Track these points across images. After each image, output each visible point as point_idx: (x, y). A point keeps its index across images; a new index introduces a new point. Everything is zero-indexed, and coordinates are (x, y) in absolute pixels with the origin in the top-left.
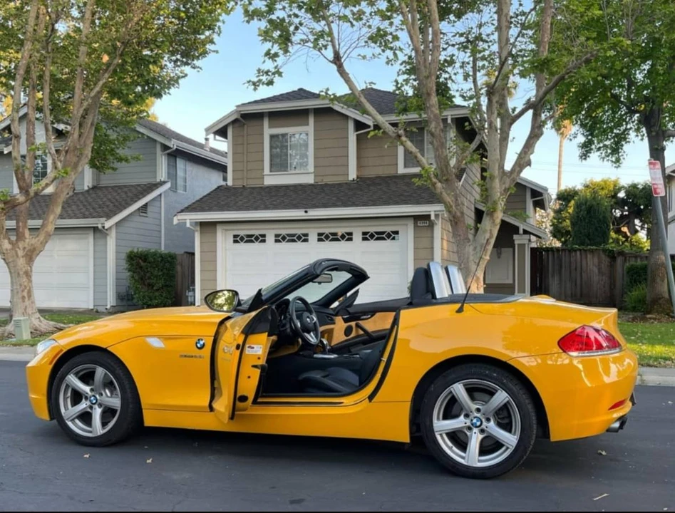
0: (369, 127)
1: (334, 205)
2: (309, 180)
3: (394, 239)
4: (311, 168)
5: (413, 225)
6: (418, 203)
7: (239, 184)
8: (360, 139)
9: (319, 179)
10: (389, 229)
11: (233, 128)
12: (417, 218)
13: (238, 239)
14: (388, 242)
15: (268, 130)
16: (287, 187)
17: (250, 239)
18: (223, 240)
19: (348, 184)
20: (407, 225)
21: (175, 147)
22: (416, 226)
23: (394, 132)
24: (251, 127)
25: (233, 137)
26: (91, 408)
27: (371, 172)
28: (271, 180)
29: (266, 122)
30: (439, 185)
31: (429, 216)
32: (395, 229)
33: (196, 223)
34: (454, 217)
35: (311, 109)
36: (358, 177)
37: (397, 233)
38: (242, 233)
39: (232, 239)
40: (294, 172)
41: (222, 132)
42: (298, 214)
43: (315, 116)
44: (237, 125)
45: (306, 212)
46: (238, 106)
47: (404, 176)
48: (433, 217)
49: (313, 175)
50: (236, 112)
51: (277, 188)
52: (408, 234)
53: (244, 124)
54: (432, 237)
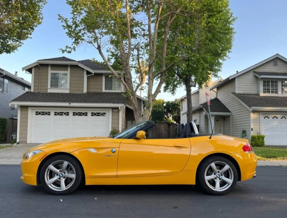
0: (92, 74)
1: (81, 102)
2: (68, 92)
3: (104, 115)
4: (68, 86)
5: (111, 111)
6: (114, 103)
7: (36, 91)
8: (88, 78)
9: (71, 92)
10: (102, 112)
11: (35, 69)
12: (113, 108)
13: (37, 113)
14: (102, 117)
15: (50, 71)
16: (58, 94)
17: (43, 114)
18: (31, 113)
19: (84, 94)
20: (109, 111)
21: (5, 74)
22: (113, 111)
23: (119, 77)
24: (43, 70)
25: (35, 72)
26: (60, 179)
27: (92, 91)
28: (51, 90)
29: (49, 68)
31: (118, 108)
32: (104, 112)
33: (19, 106)
34: (135, 109)
35: (69, 65)
36: (87, 92)
37: (105, 113)
38: (40, 111)
39: (35, 113)
40: (60, 88)
41: (30, 70)
42: (67, 104)
43: (70, 68)
44: (36, 68)
45: (70, 104)
46: (38, 61)
47: (105, 93)
48: (120, 108)
49: (69, 90)
50: (37, 62)
51: (51, 94)
52: (109, 114)
53: (40, 68)
54: (119, 116)
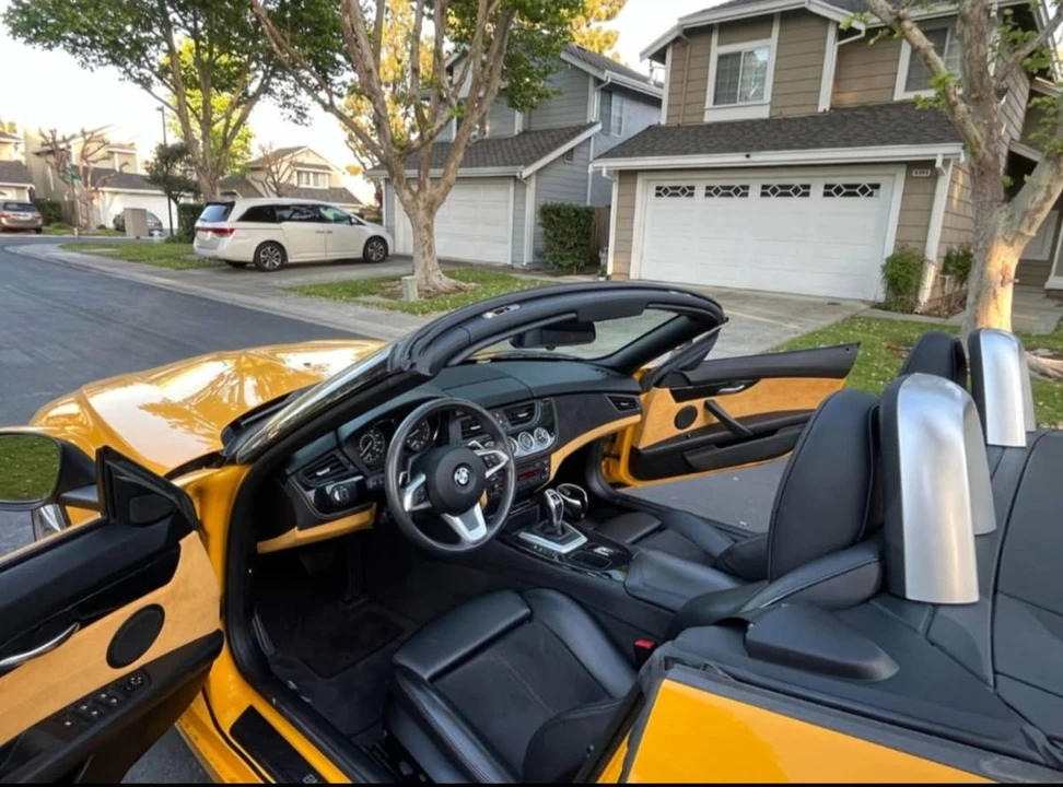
0: (859, 32)
1: (789, 147)
2: (763, 113)
3: (871, 194)
4: (767, 98)
5: (903, 176)
6: (918, 141)
7: (675, 122)
8: (841, 51)
9: (775, 113)
10: (864, 181)
11: (674, 49)
12: (911, 165)
13: (661, 192)
14: (862, 200)
15: (717, 49)
16: (732, 124)
17: (675, 192)
18: (644, 192)
19: (817, 119)
20: (894, 175)
21: (609, 80)
22: (908, 177)
24: (695, 46)
25: (673, 60)
27: (849, 99)
28: (714, 115)
29: (715, 39)
30: (962, 107)
31: (933, 162)
32: (874, 180)
33: (615, 171)
34: (979, 163)
35: (777, 13)
36: (831, 108)
37: (876, 186)
38: (666, 184)
39: (654, 191)
40: (742, 104)
41: (659, 56)
42: (737, 159)
43: (781, 22)
44: (678, 45)
45: (748, 156)
46: (681, 19)
47: (903, 104)
48: (939, 164)
49: (769, 107)
50: (679, 27)
51: (719, 125)
52: (894, 190)
53: (687, 43)
54: (932, 195)
